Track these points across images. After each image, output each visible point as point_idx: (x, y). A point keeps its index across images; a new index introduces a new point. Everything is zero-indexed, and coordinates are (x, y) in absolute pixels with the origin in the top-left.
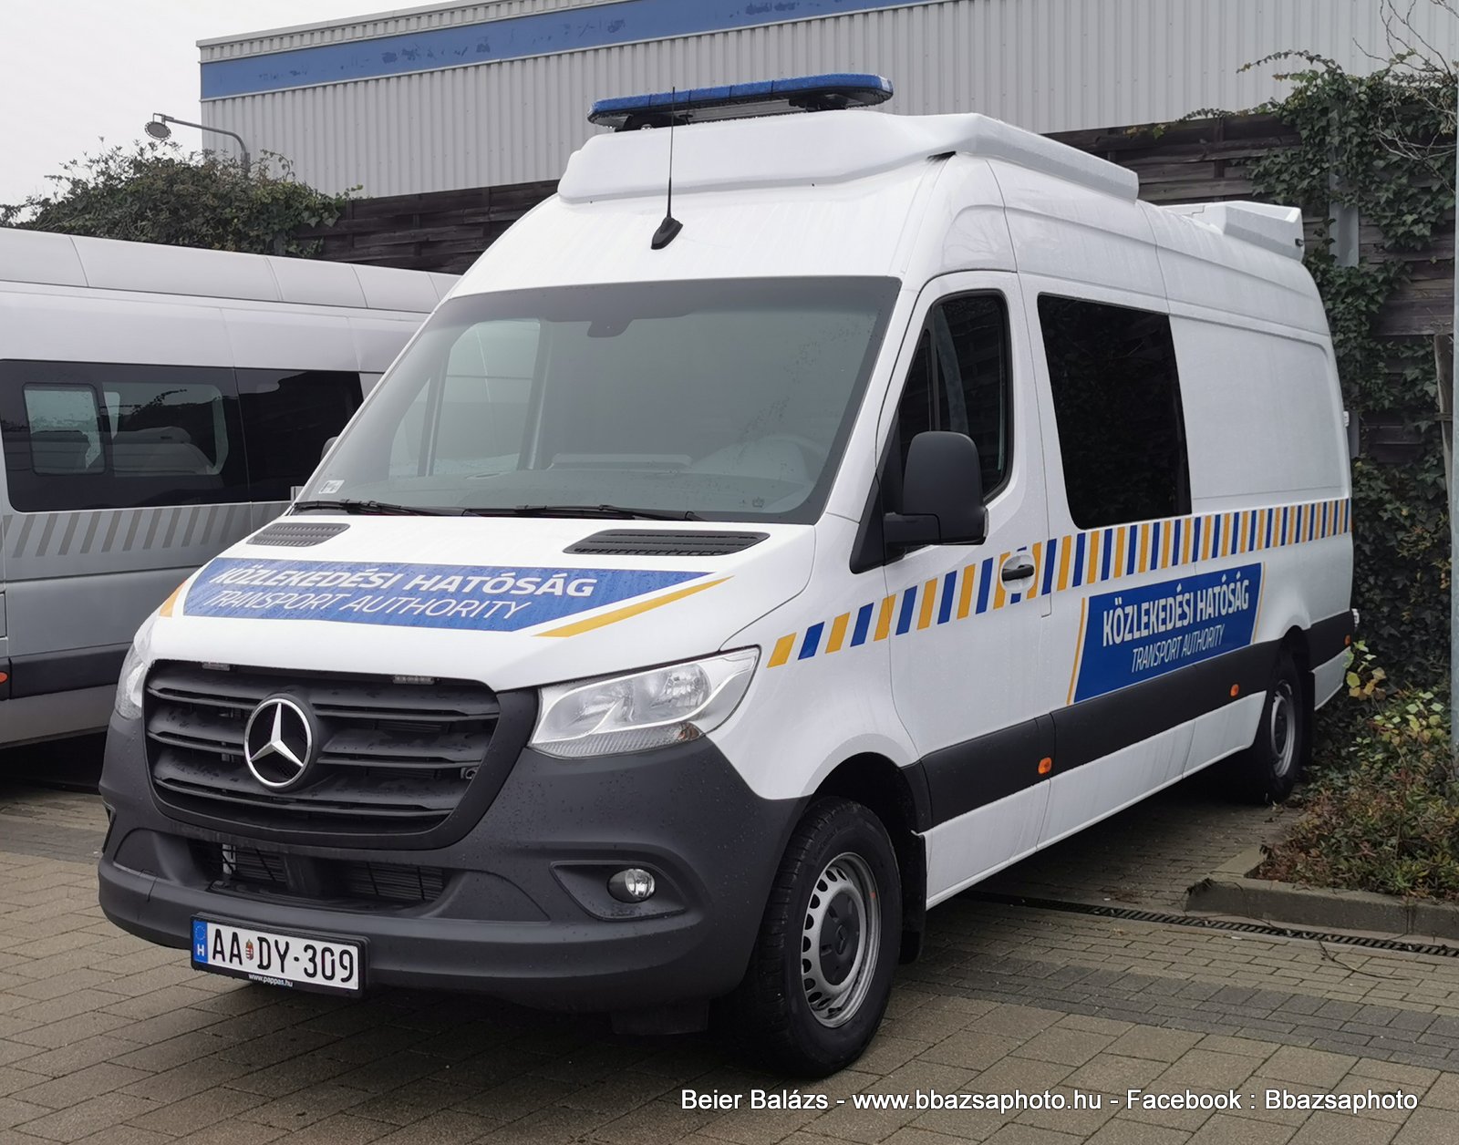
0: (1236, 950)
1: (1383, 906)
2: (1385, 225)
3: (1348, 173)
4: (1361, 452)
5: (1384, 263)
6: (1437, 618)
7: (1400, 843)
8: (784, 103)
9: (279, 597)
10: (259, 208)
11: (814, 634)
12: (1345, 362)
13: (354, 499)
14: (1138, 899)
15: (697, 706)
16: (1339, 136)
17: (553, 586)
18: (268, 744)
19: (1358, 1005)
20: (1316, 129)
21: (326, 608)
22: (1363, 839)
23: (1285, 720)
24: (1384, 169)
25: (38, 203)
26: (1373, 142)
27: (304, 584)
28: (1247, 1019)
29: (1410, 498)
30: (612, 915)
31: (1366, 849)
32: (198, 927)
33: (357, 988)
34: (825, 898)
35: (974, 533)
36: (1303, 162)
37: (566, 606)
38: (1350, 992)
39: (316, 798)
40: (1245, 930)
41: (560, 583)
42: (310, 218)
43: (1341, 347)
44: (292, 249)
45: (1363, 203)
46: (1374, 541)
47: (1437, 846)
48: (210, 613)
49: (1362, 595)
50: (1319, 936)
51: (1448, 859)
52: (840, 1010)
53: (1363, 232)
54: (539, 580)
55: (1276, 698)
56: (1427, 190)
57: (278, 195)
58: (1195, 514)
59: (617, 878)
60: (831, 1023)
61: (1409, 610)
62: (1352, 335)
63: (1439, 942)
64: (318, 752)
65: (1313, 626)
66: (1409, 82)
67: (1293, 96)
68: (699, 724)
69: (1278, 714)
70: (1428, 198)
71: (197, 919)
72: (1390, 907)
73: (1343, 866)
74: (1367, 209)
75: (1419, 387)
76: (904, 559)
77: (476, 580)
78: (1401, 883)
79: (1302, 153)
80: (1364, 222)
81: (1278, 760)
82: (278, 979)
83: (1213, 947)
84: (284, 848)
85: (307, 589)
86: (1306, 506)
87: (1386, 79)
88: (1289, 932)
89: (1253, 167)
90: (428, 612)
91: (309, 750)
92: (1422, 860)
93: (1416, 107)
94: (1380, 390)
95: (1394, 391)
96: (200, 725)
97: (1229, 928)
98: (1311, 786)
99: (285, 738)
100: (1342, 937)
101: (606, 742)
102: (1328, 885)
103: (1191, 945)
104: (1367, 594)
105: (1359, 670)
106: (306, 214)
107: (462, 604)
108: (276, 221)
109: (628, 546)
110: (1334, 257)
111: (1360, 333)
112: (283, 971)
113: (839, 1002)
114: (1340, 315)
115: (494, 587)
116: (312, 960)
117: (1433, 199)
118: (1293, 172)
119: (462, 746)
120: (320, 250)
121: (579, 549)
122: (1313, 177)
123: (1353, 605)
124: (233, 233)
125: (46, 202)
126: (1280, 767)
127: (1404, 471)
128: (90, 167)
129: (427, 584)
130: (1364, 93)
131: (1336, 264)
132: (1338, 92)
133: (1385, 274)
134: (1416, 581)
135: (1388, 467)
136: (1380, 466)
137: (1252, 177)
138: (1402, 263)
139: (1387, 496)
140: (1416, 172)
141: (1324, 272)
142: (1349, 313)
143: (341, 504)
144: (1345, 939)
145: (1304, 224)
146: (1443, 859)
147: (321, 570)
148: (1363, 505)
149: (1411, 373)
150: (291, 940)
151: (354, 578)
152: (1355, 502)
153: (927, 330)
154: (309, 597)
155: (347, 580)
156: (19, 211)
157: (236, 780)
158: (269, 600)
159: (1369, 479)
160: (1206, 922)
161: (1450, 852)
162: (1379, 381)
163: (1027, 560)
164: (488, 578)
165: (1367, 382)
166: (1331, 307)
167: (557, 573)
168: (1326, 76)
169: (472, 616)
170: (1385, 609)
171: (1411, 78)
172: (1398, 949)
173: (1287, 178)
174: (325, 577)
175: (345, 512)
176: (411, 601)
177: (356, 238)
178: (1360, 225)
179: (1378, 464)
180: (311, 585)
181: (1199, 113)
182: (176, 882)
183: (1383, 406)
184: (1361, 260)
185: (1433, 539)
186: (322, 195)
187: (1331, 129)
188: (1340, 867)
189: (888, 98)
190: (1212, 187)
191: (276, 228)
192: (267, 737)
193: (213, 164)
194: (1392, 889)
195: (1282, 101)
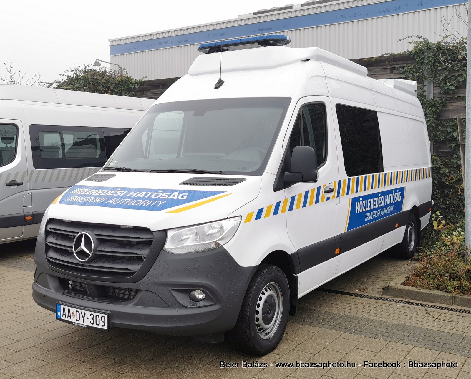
0: (398, 310)
1: (445, 296)
2: (442, 86)
3: (430, 71)
4: (434, 153)
5: (441, 98)
6: (457, 203)
7: (449, 275)
8: (257, 44)
9: (88, 198)
10: (118, 83)
11: (260, 211)
12: (429, 126)
13: (119, 167)
14: (366, 291)
15: (220, 235)
16: (428, 60)
17: (174, 196)
18: (80, 247)
19: (438, 331)
20: (421, 58)
21: (102, 202)
22: (438, 274)
23: (412, 234)
24: (441, 70)
25: (57, 82)
26: (438, 62)
27: (97, 194)
28: (402, 336)
29: (449, 167)
30: (190, 306)
31: (438, 276)
32: (58, 306)
33: (106, 329)
34: (264, 297)
35: (314, 179)
36: (417, 68)
37: (178, 202)
38: (435, 326)
39: (95, 265)
40: (400, 303)
41: (176, 195)
42: (132, 86)
43: (428, 122)
44: (126, 95)
45: (435, 80)
46: (438, 179)
47: (462, 276)
48: (66, 203)
49: (434, 195)
50: (424, 305)
51: (465, 281)
52: (269, 333)
53: (434, 88)
54: (170, 194)
55: (409, 227)
56: (454, 76)
57: (123, 80)
58: (385, 172)
59: (192, 293)
60: (265, 338)
61: (449, 200)
62: (431, 119)
63: (463, 308)
64: (96, 250)
65: (420, 205)
66: (449, 44)
67: (414, 49)
68: (219, 242)
69: (410, 232)
70: (454, 78)
71: (58, 303)
72: (447, 296)
73: (431, 282)
74: (436, 82)
75: (452, 134)
76: (291, 187)
77: (150, 193)
78: (451, 289)
79: (416, 65)
80: (435, 85)
81: (409, 246)
82: (82, 324)
83: (391, 309)
84: (85, 281)
85: (97, 196)
86: (418, 169)
87: (442, 43)
88: (415, 304)
89: (402, 70)
90: (133, 204)
91: (93, 249)
92: (457, 281)
93: (451, 51)
94: (440, 135)
95: (444, 135)
96: (61, 239)
97: (395, 302)
98: (420, 254)
99: (85, 245)
100: (432, 306)
101: (190, 248)
102: (427, 288)
103: (384, 307)
104: (436, 195)
105: (437, 221)
106: (131, 85)
107: (144, 202)
108: (122, 87)
109: (200, 183)
110: (426, 96)
111: (434, 118)
112: (83, 322)
113: (269, 330)
114: (428, 113)
115: (155, 196)
116: (93, 319)
117: (456, 79)
118: (414, 71)
119: (142, 249)
120: (134, 95)
121: (185, 183)
122: (420, 72)
123: (431, 199)
124: (110, 90)
125: (60, 82)
126: (410, 248)
127: (447, 159)
128: (72, 72)
129: (135, 194)
130: (435, 47)
131: (426, 98)
132: (428, 47)
133: (441, 101)
134: (451, 192)
135: (442, 157)
136: (440, 157)
137: (402, 72)
138: (446, 98)
139: (442, 166)
140: (451, 70)
141: (423, 100)
142: (430, 112)
143: (115, 168)
144: (433, 307)
145: (417, 86)
146: (463, 281)
147: (103, 190)
148: (435, 169)
149: (449, 130)
150: (86, 312)
151: (112, 193)
152: (432, 168)
153: (299, 114)
154: (97, 198)
155: (110, 193)
156: (53, 84)
157: (71, 258)
158: (85, 199)
159: (436, 161)
160: (388, 299)
161: (466, 279)
162: (439, 132)
163: (332, 187)
164: (154, 193)
165: (436, 132)
166: (425, 110)
167: (176, 191)
168: (424, 42)
169: (147, 206)
170: (441, 200)
171: (449, 43)
172: (450, 310)
173: (412, 73)
174: (103, 192)
175: (117, 170)
176: (128, 200)
177: (144, 92)
178: (434, 86)
179: (439, 157)
180: (99, 194)
181: (386, 54)
182: (53, 291)
183: (441, 140)
184: (434, 97)
185: (456, 179)
186: (135, 80)
187: (425, 58)
188: (430, 282)
189: (289, 43)
190: (389, 76)
191: (122, 89)
192: (80, 245)
193: (105, 71)
194: (448, 290)
195: (410, 50)
